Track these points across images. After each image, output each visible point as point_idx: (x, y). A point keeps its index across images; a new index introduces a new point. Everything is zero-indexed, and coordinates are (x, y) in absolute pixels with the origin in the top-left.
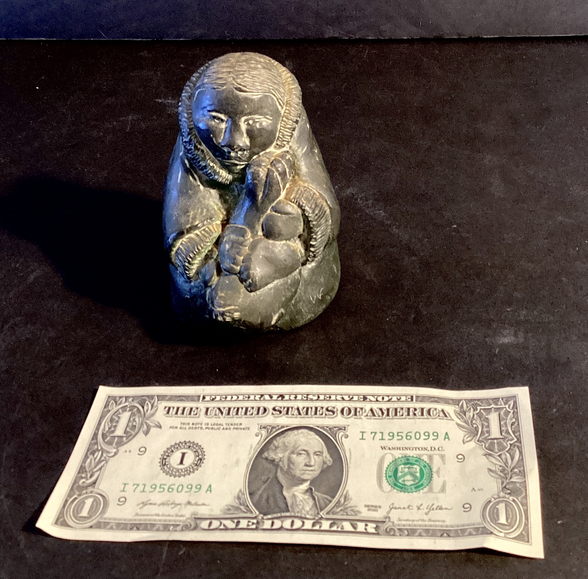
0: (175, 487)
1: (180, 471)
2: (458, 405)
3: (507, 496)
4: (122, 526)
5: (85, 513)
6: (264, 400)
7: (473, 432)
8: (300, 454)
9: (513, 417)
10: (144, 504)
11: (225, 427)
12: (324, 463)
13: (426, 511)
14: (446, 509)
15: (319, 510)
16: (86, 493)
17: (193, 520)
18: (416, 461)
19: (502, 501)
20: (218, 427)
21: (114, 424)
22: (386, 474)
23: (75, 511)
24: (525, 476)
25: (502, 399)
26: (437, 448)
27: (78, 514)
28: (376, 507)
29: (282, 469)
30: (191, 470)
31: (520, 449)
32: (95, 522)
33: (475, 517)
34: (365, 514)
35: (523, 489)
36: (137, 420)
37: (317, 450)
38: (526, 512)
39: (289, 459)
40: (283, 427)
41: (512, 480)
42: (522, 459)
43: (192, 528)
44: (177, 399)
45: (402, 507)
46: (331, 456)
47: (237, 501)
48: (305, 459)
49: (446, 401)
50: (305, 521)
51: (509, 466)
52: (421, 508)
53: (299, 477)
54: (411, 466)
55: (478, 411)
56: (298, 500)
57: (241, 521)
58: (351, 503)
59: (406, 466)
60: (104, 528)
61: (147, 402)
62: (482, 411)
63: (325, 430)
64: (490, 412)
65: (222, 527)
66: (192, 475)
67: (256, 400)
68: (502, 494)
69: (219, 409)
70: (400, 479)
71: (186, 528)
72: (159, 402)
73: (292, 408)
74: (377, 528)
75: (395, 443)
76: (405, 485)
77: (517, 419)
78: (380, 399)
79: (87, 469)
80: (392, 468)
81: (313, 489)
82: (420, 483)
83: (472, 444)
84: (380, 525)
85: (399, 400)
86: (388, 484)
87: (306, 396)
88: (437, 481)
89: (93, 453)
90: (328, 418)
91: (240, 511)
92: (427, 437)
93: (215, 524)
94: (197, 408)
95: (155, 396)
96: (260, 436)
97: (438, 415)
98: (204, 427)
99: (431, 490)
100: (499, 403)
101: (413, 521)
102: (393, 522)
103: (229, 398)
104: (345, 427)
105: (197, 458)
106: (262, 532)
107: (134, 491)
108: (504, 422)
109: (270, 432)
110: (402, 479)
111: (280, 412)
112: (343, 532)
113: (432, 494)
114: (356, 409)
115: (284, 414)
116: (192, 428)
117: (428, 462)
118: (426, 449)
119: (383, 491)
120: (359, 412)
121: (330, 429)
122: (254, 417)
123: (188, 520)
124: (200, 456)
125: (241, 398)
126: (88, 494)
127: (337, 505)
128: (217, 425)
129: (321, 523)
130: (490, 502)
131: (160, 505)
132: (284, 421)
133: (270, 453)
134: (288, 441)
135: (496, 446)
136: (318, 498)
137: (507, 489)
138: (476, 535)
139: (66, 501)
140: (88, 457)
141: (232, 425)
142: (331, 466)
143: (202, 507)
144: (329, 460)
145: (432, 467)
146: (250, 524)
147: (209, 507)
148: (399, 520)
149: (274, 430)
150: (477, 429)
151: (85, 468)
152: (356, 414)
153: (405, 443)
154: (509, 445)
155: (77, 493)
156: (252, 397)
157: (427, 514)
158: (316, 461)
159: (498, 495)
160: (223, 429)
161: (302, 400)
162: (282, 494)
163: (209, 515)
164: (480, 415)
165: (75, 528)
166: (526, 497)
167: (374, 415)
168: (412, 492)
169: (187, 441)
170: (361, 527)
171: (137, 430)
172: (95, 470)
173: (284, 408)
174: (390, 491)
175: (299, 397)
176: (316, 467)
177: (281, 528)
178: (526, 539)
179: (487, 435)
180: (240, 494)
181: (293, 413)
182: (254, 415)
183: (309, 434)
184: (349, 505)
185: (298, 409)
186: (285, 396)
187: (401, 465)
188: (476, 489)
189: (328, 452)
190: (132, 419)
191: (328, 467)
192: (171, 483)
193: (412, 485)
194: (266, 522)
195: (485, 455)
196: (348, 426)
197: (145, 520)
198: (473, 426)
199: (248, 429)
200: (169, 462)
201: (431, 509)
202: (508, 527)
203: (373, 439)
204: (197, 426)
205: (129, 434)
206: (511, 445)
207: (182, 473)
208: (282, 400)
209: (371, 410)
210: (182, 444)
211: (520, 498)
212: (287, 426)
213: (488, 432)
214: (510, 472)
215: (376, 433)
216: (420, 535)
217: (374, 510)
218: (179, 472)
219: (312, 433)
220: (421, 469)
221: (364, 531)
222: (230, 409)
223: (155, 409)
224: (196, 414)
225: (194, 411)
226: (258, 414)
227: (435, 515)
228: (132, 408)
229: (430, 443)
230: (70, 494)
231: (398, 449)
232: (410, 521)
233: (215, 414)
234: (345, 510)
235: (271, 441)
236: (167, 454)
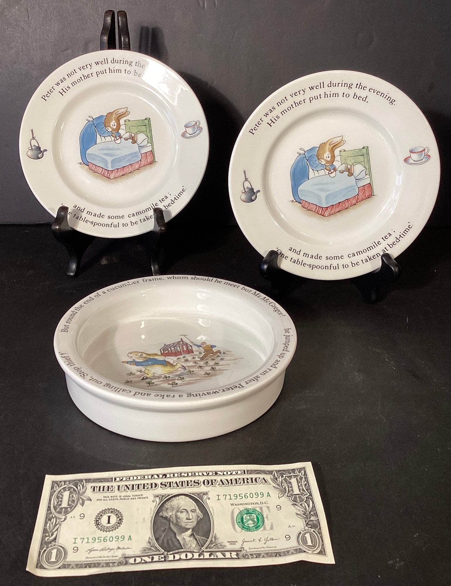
0: (108, 538)
2: (272, 474)
3: (310, 529)
4: (79, 566)
5: (53, 559)
7: (283, 491)
8: (183, 512)
9: (305, 481)
10: (90, 551)
11: (132, 497)
12: (198, 517)
13: (264, 542)
14: (275, 539)
15: (201, 547)
16: (51, 546)
17: (124, 558)
18: (253, 511)
19: (307, 532)
20: (128, 498)
21: (60, 500)
22: (236, 521)
23: (47, 558)
24: (317, 516)
25: (297, 470)
26: (264, 503)
27: (49, 560)
28: (234, 542)
29: (173, 523)
30: (116, 527)
31: (312, 500)
32: (61, 564)
33: (293, 543)
34: (229, 547)
35: (318, 524)
36: (74, 496)
37: (192, 508)
38: (322, 537)
39: (176, 516)
40: (169, 495)
41: (311, 519)
42: (314, 506)
43: (124, 563)
44: (98, 482)
45: (250, 541)
46: (201, 512)
47: (149, 545)
48: (186, 515)
49: (265, 472)
50: (194, 554)
51: (308, 511)
52: (261, 540)
53: (184, 527)
54: (251, 515)
55: (284, 477)
56: (187, 541)
57: (154, 557)
58: (220, 541)
59: (248, 515)
60: (68, 568)
61: (79, 484)
62: (286, 477)
63: (195, 495)
64: (291, 478)
65: (143, 561)
66: (117, 530)
67: (149, 479)
68: (306, 528)
69: (126, 486)
70: (245, 523)
71: (120, 564)
72: (87, 483)
73: (173, 482)
74: (237, 555)
76: (249, 527)
77: (308, 482)
78: (225, 473)
79: (48, 530)
80: (240, 517)
81: (195, 534)
82: (258, 525)
83: (284, 499)
84: (239, 553)
85: (237, 473)
86: (239, 527)
87: (180, 474)
88: (267, 524)
89: (50, 520)
90: (196, 487)
91: (152, 551)
92: (257, 496)
93: (138, 560)
94: (112, 486)
95: (83, 479)
96: (155, 502)
97: (261, 481)
98: (119, 498)
100: (296, 472)
101: (258, 548)
102: (246, 550)
103: (131, 478)
104: (207, 493)
105: (118, 519)
106: (168, 562)
107: (82, 542)
108: (300, 484)
109: (162, 499)
110: (247, 523)
111: (166, 486)
112: (217, 559)
113: (267, 531)
114: (212, 481)
115: (168, 487)
116: (111, 500)
117: (260, 511)
118: (257, 503)
119: (237, 532)
120: (214, 482)
121: (198, 494)
122: (150, 490)
123: (121, 559)
124: (120, 518)
125: (139, 478)
126: (53, 546)
127: (211, 543)
128: (127, 496)
129: (204, 554)
130: (300, 533)
131: (100, 550)
132: (169, 491)
133: (164, 512)
134: (173, 504)
135: (298, 499)
136: (199, 539)
137: (309, 524)
138: (296, 553)
139: (40, 552)
140: (47, 523)
141: (136, 496)
143: (128, 550)
144: (201, 515)
145: (263, 515)
146: (160, 558)
147: (132, 550)
148: (249, 548)
149: (164, 498)
150: (285, 489)
151: (47, 529)
152: (212, 484)
153: (244, 500)
154: (305, 498)
155: (46, 546)
156: (146, 477)
158: (192, 515)
159: (304, 529)
160: (131, 499)
161: (178, 476)
162: (177, 538)
163: (133, 555)
164: (285, 480)
165: (50, 569)
166: (320, 528)
167: (223, 484)
168: (254, 531)
169: (110, 508)
170: (228, 555)
171: (76, 503)
172: (54, 531)
173: (168, 483)
174: (241, 532)
175: (176, 475)
176: (193, 520)
177: (180, 559)
178: (324, 553)
179: (292, 492)
180: (150, 540)
181: (173, 485)
182: (149, 488)
183: (186, 498)
184: (218, 542)
185: (176, 483)
186: (167, 475)
187: (244, 514)
188: (291, 526)
189: (199, 510)
190: (71, 496)
191: (201, 519)
192: (105, 536)
193: (253, 526)
194: (170, 556)
195: (293, 505)
196: (209, 491)
197: (93, 561)
198: (283, 487)
199: (147, 498)
200: (101, 522)
201: (267, 540)
202: (313, 547)
203: (225, 499)
204: (114, 498)
205: (71, 506)
206: (307, 498)
207: (110, 529)
208: (165, 477)
209: (221, 481)
210: (107, 510)
211: (317, 529)
212: (171, 495)
213: (292, 490)
214: (309, 514)
216: (263, 557)
217: (234, 544)
218: (108, 528)
219: (187, 498)
220: (257, 516)
221: (230, 557)
222: (133, 485)
223: (85, 488)
224: (112, 490)
225: (110, 488)
226: (152, 487)
227: (270, 544)
228: (70, 489)
229: (259, 499)
230: (41, 547)
231: (241, 504)
232: (256, 548)
233: (124, 490)
234: (216, 545)
235: (162, 505)
236: (98, 517)
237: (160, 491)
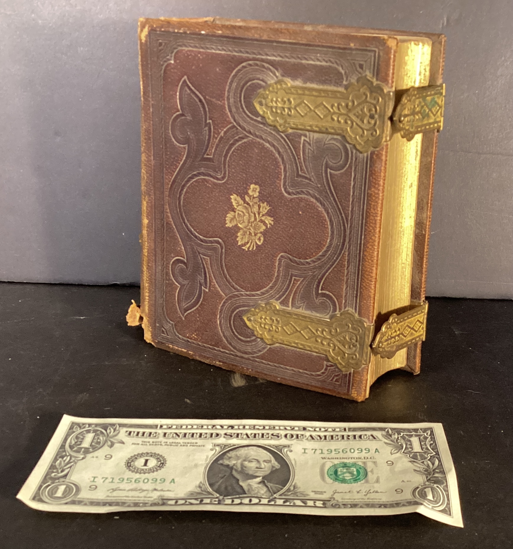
0: (142, 480)
1: (145, 470)
2: (384, 431)
3: (432, 484)
4: (95, 503)
6: (216, 428)
7: (399, 448)
9: (431, 440)
10: (114, 490)
11: (182, 444)
12: (273, 467)
13: (365, 493)
14: (381, 492)
15: (273, 494)
17: (161, 499)
18: (353, 465)
19: (428, 487)
21: (80, 440)
22: (327, 473)
24: (445, 473)
25: (421, 429)
26: (369, 457)
28: (322, 492)
29: (236, 470)
30: (155, 470)
31: (439, 458)
33: (408, 495)
34: (312, 495)
35: (445, 481)
36: (101, 438)
37: (266, 459)
38: (447, 495)
39: (242, 465)
40: (234, 445)
41: (434, 475)
42: (441, 464)
43: (160, 504)
44: (136, 427)
45: (344, 492)
46: (278, 463)
47: (198, 489)
48: (256, 464)
51: (431, 468)
52: (360, 492)
53: (252, 475)
54: (349, 468)
55: (402, 435)
56: (253, 487)
57: (205, 499)
58: (301, 490)
59: (345, 468)
60: (79, 504)
61: (110, 427)
62: (405, 436)
63: (271, 447)
64: (412, 437)
65: (187, 503)
67: (209, 429)
68: (427, 483)
69: (176, 434)
70: (340, 476)
71: (155, 504)
72: (120, 428)
73: (242, 434)
74: (324, 504)
76: (344, 479)
77: (434, 441)
78: (317, 429)
79: (58, 467)
80: (333, 470)
81: (266, 481)
82: (358, 478)
83: (399, 455)
84: (326, 502)
85: (334, 430)
86: (330, 479)
87: (253, 426)
88: (372, 477)
89: (62, 457)
90: (274, 440)
91: (202, 494)
92: (360, 451)
93: (181, 502)
94: (156, 433)
95: (116, 424)
96: (214, 451)
97: (368, 438)
98: (163, 444)
99: (367, 482)
100: (418, 432)
101: (355, 499)
102: (337, 501)
103: (184, 427)
104: (289, 446)
105: (159, 463)
106: (224, 505)
107: (104, 481)
108: (423, 443)
109: (224, 448)
110: (342, 476)
111: (232, 436)
112: (295, 506)
113: (368, 484)
114: (297, 435)
115: (234, 438)
116: (153, 445)
117: (362, 466)
118: (360, 458)
119: (327, 483)
120: (300, 437)
121: (276, 447)
123: (157, 501)
124: (162, 462)
125: (195, 427)
127: (288, 491)
128: (175, 443)
129: (275, 501)
130: (418, 488)
131: (129, 491)
132: (235, 441)
133: (225, 461)
134: (239, 453)
135: (419, 457)
136: (271, 487)
137: (431, 480)
138: (409, 506)
141: (188, 443)
142: (279, 469)
143: (168, 492)
144: (277, 465)
145: (366, 469)
146: (213, 501)
147: (174, 492)
148: (342, 499)
149: (227, 447)
150: (402, 446)
151: (55, 466)
152: (298, 438)
154: (429, 457)
155: (50, 482)
156: (205, 427)
157: (365, 495)
158: (265, 465)
159: (424, 484)
161: (250, 429)
162: (239, 485)
163: (175, 497)
164: (403, 437)
165: (52, 504)
166: (447, 485)
167: (313, 439)
168: (351, 483)
169: (149, 452)
170: (310, 503)
171: (101, 444)
172: (65, 468)
173: (234, 434)
174: (333, 483)
175: (247, 427)
176: (266, 469)
177: (241, 504)
178: (448, 512)
179: (410, 450)
180: (201, 485)
181: (242, 437)
182: (207, 438)
183: (258, 449)
184: (298, 491)
185: (247, 435)
186: (235, 426)
187: (339, 468)
188: (405, 481)
189: (276, 461)
190: (96, 438)
191: (277, 469)
192: (137, 477)
193: (351, 479)
194: (227, 500)
195: (410, 462)
196: (292, 445)
197: (116, 500)
198: (398, 443)
199: (204, 446)
200: (134, 465)
202: (435, 503)
203: (314, 453)
204: (157, 443)
205: (94, 447)
206: (431, 456)
207: (147, 472)
208: (232, 429)
209: (311, 436)
210: (145, 454)
211: (442, 485)
213: (412, 448)
214: (432, 471)
215: (316, 450)
216: (361, 507)
217: (320, 494)
218: (143, 471)
219: (260, 449)
220: (357, 470)
221: (313, 505)
222: (185, 434)
223: (116, 433)
224: (155, 436)
225: (153, 435)
226: (211, 437)
227: (373, 496)
228: (95, 431)
229: (363, 455)
230: (44, 482)
231: (336, 458)
232: (351, 499)
233: (173, 437)
234: (295, 494)
235: (225, 453)
236: (131, 460)
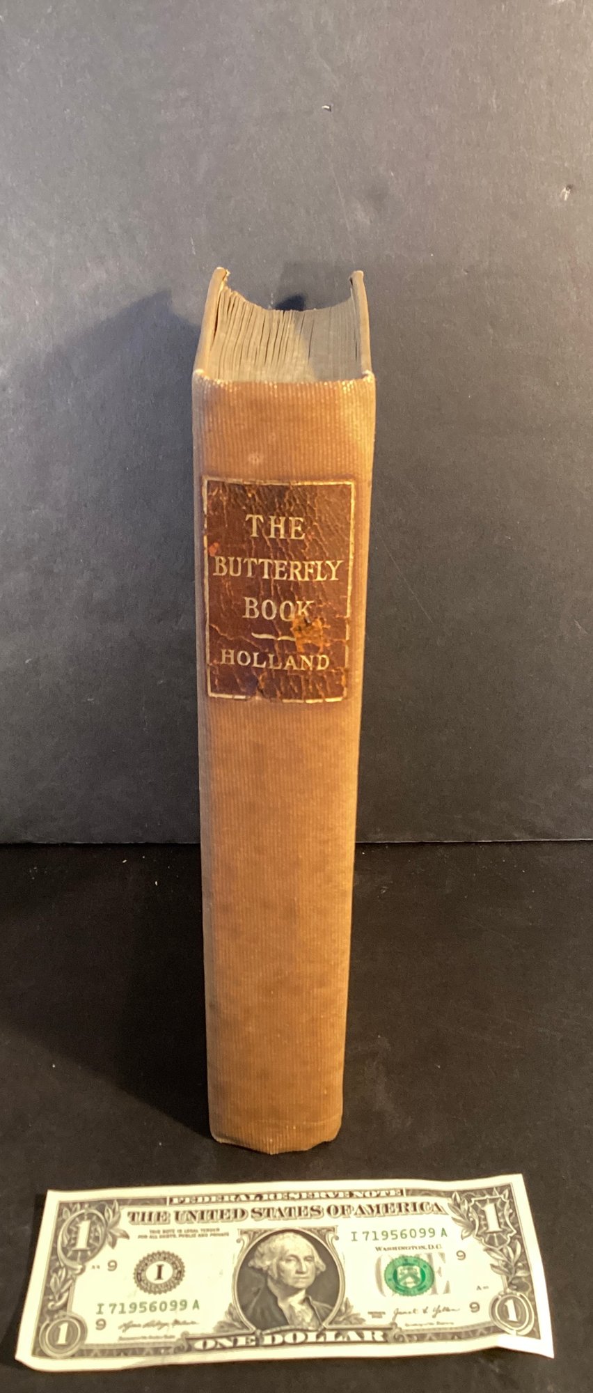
0: (157, 1305)
1: (160, 1287)
2: (451, 1197)
3: (514, 1292)
4: (108, 1352)
5: (62, 1340)
6: (241, 1201)
7: (471, 1227)
8: (290, 1260)
9: (510, 1208)
10: (127, 1326)
11: (200, 1232)
12: (317, 1269)
13: (433, 1313)
14: (453, 1310)
15: (321, 1321)
16: (58, 1318)
17: (185, 1340)
18: (415, 1261)
19: (509, 1298)
20: (193, 1233)
21: (73, 1236)
22: (385, 1277)
23: (51, 1339)
24: (529, 1268)
25: (496, 1188)
26: (435, 1247)
27: (54, 1341)
28: (380, 1313)
29: (272, 1278)
30: (172, 1285)
31: (521, 1241)
32: (76, 1349)
33: (484, 1317)
34: (370, 1322)
35: (529, 1284)
36: (99, 1229)
37: (307, 1255)
38: (535, 1306)
39: (279, 1268)
40: (265, 1231)
41: (517, 1274)
42: (525, 1252)
43: (186, 1349)
44: (140, 1204)
45: (408, 1312)
46: (323, 1261)
47: (228, 1317)
48: (295, 1265)
49: (437, 1193)
50: (309, 1334)
51: (512, 1260)
52: (427, 1311)
53: (292, 1286)
54: (411, 1267)
55: (473, 1203)
56: (296, 1311)
57: (238, 1338)
58: (354, 1311)
59: (407, 1267)
60: (88, 1356)
61: (107, 1207)
62: (477, 1203)
64: (485, 1204)
65: (218, 1346)
67: (231, 1201)
68: (508, 1290)
69: (191, 1213)
70: (400, 1281)
71: (179, 1350)
72: (121, 1207)
73: (273, 1209)
74: (385, 1336)
75: (390, 1243)
76: (407, 1288)
77: (514, 1210)
78: (367, 1194)
79: (53, 1289)
80: (391, 1270)
81: (310, 1298)
82: (423, 1285)
83: (471, 1239)
84: (388, 1332)
85: (387, 1194)
86: (388, 1287)
87: (286, 1194)
88: (440, 1283)
89: (56, 1271)
90: (314, 1218)
91: (235, 1328)
92: (423, 1235)
93: (211, 1344)
94: (166, 1213)
95: (114, 1199)
96: (242, 1242)
97: (431, 1209)
98: (177, 1234)
100: (494, 1193)
101: (421, 1325)
102: (401, 1329)
103: (200, 1200)
104: (334, 1228)
105: (176, 1271)
106: (263, 1348)
107: (112, 1312)
108: (501, 1213)
109: (253, 1237)
111: (261, 1214)
112: (349, 1342)
113: (438, 1296)
114: (343, 1207)
115: (265, 1217)
116: (164, 1236)
117: (427, 1260)
118: (423, 1247)
119: (385, 1296)
120: (347, 1210)
121: (318, 1231)
122: (232, 1221)
123: (181, 1342)
124: (180, 1269)
125: (214, 1199)
126: (61, 1318)
128: (192, 1231)
130: (497, 1300)
131: (144, 1326)
132: (266, 1224)
133: (256, 1261)
134: (274, 1246)
135: (496, 1240)
136: (318, 1309)
137: (512, 1284)
138: (487, 1335)
139: (38, 1329)
140: (52, 1275)
141: (208, 1230)
142: (325, 1272)
143: (191, 1325)
144: (322, 1266)
145: (432, 1267)
146: (249, 1340)
147: (201, 1325)
148: (407, 1325)
149: (257, 1235)
150: (474, 1223)
151: (50, 1288)
152: (343, 1213)
153: (400, 1242)
154: (509, 1238)
155: (48, 1319)
156: (226, 1198)
157: (434, 1316)
158: (306, 1266)
159: (504, 1291)
160: (199, 1236)
161: (283, 1199)
162: (278, 1305)
163: (202, 1334)
164: (475, 1207)
165: (56, 1358)
166: (533, 1292)
167: (363, 1213)
168: (415, 1295)
169: (161, 1251)
170: (368, 1335)
171: (101, 1241)
172: (63, 1290)
173: (264, 1209)
174: (392, 1295)
175: (279, 1196)
176: (308, 1274)
177: (283, 1344)
178: (536, 1335)
179: (485, 1229)
180: (232, 1309)
181: (274, 1214)
182: (231, 1219)
183: (295, 1237)
184: (351, 1313)
185: (280, 1210)
186: (264, 1195)
187: (399, 1266)
188: (481, 1287)
189: (319, 1256)
190: (93, 1229)
191: (322, 1273)
192: (152, 1300)
193: (414, 1287)
195: (486, 1250)
196: (337, 1226)
197: (132, 1344)
198: (469, 1219)
199: (227, 1234)
200: (145, 1276)
201: (438, 1311)
202: (518, 1324)
203: (366, 1239)
204: (169, 1234)
205: (93, 1247)
206: (511, 1238)
207: (162, 1289)
208: (261, 1200)
209: (360, 1207)
210: (156, 1255)
211: (527, 1293)
213: (486, 1225)
214: (513, 1266)
216: (430, 1340)
217: (379, 1317)
218: (158, 1288)
219: (299, 1237)
220: (421, 1270)
221: (372, 1339)
222: (202, 1213)
223: (117, 1216)
224: (166, 1220)
225: (163, 1217)
226: (236, 1216)
227: (442, 1317)
228: (90, 1216)
229: (426, 1241)
230: (41, 1320)
231: (395, 1248)
232: (418, 1325)
233: (187, 1220)
234: (348, 1319)
235: (255, 1248)
236: (141, 1268)
237: (250, 1223)
